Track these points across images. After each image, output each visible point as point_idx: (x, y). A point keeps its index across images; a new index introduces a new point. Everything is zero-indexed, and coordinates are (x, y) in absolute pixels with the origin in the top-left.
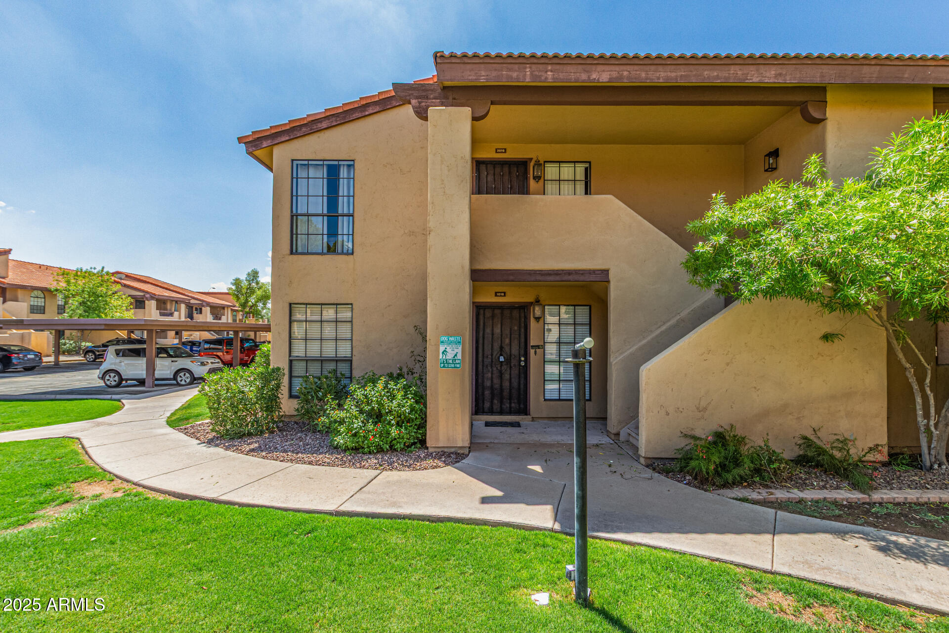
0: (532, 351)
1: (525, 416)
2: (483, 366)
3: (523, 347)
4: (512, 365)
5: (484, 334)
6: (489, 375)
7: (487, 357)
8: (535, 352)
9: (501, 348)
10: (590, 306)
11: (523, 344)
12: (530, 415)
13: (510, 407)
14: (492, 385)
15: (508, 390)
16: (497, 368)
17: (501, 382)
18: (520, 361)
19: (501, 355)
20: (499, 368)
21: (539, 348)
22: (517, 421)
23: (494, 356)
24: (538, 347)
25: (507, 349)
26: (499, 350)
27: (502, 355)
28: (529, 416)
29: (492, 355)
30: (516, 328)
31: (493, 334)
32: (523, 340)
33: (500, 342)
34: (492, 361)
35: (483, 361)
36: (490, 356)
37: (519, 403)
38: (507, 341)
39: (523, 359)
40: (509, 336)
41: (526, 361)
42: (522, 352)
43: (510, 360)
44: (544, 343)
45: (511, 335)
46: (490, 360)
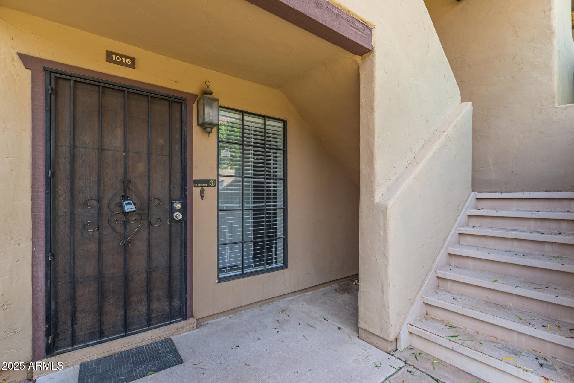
0: (196, 191)
1: (184, 323)
2: (73, 226)
3: (179, 182)
4: (153, 221)
5: (73, 147)
6: (93, 247)
7: (86, 205)
8: (202, 193)
9: (126, 183)
10: (285, 122)
11: (177, 176)
12: (192, 316)
13: (149, 312)
14: (100, 272)
15: (145, 275)
16: (114, 230)
17: (126, 260)
18: (172, 210)
19: (125, 197)
20: (119, 228)
21: (209, 186)
22: (166, 337)
23: (105, 202)
24: (207, 183)
25: (141, 186)
26: (119, 186)
27: (127, 198)
28: (191, 319)
29: (99, 200)
30: (161, 141)
31: (101, 150)
32: (177, 168)
33: (121, 169)
34: (100, 214)
35: (72, 215)
36: (94, 203)
37: (170, 297)
38: (141, 167)
39: (178, 206)
40: (145, 157)
41: (184, 210)
42: (177, 192)
43: (149, 209)
44: (218, 175)
45: (149, 154)
46: (94, 212)
